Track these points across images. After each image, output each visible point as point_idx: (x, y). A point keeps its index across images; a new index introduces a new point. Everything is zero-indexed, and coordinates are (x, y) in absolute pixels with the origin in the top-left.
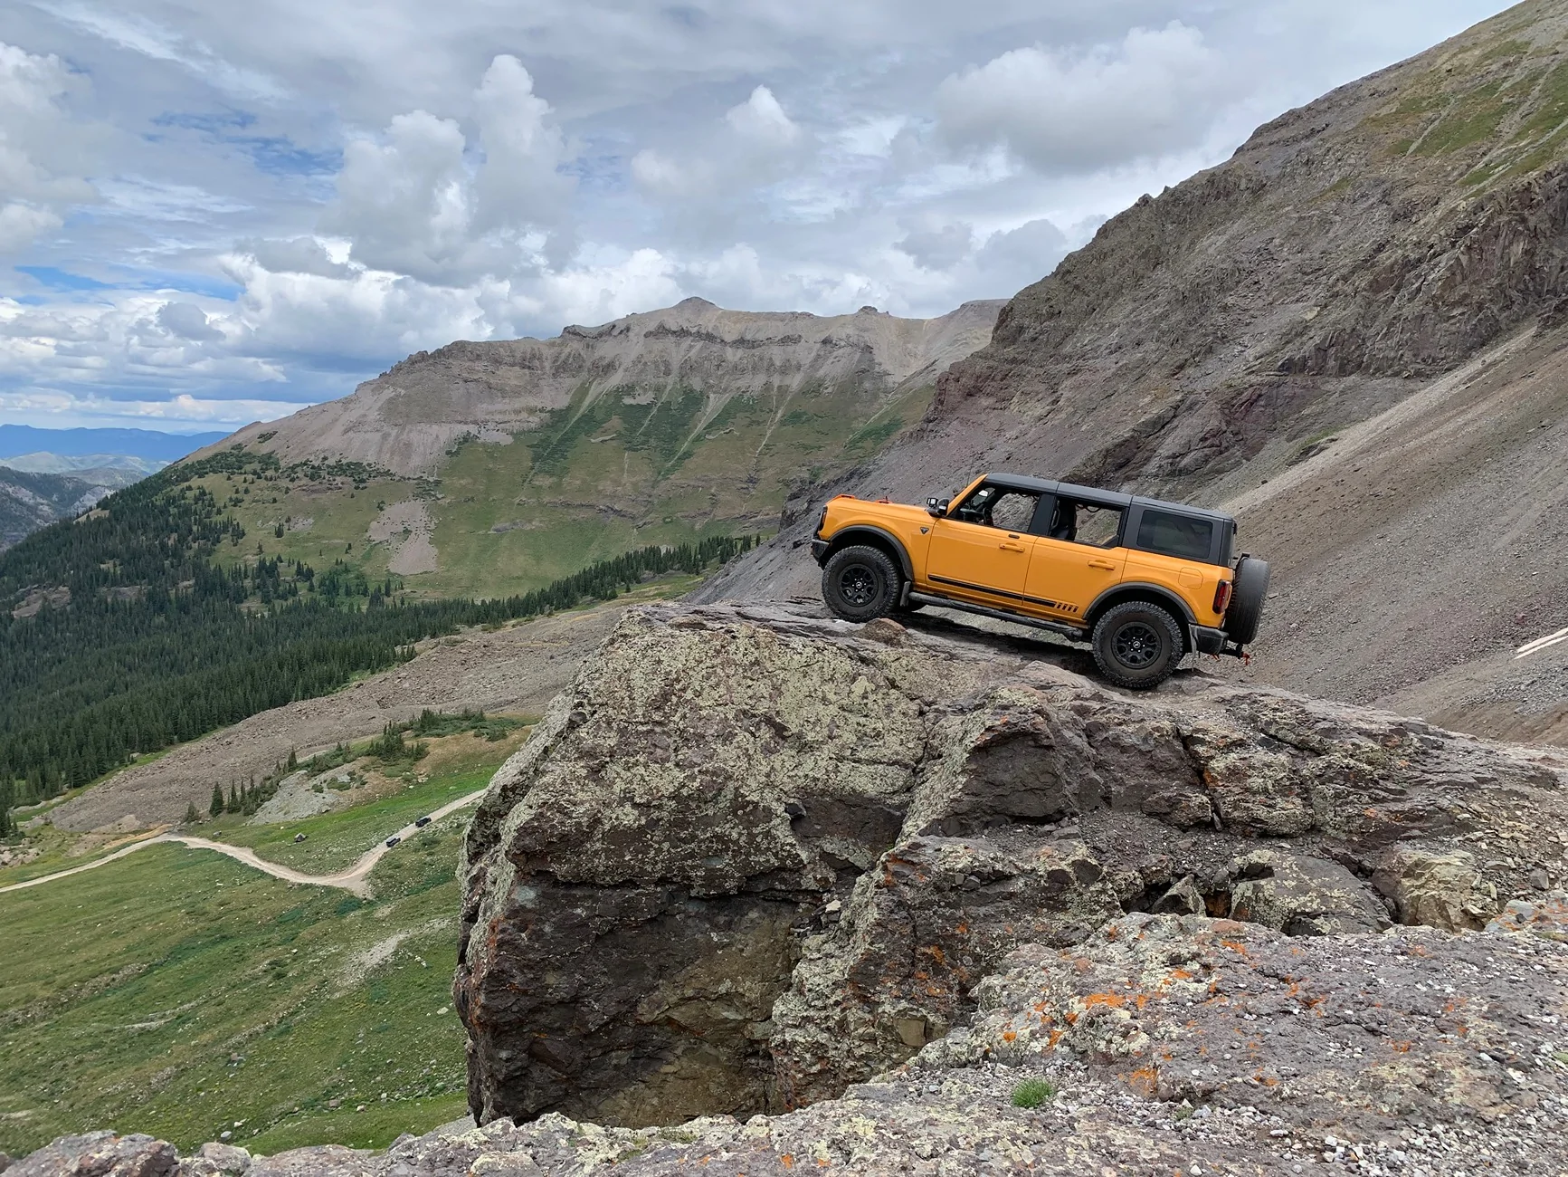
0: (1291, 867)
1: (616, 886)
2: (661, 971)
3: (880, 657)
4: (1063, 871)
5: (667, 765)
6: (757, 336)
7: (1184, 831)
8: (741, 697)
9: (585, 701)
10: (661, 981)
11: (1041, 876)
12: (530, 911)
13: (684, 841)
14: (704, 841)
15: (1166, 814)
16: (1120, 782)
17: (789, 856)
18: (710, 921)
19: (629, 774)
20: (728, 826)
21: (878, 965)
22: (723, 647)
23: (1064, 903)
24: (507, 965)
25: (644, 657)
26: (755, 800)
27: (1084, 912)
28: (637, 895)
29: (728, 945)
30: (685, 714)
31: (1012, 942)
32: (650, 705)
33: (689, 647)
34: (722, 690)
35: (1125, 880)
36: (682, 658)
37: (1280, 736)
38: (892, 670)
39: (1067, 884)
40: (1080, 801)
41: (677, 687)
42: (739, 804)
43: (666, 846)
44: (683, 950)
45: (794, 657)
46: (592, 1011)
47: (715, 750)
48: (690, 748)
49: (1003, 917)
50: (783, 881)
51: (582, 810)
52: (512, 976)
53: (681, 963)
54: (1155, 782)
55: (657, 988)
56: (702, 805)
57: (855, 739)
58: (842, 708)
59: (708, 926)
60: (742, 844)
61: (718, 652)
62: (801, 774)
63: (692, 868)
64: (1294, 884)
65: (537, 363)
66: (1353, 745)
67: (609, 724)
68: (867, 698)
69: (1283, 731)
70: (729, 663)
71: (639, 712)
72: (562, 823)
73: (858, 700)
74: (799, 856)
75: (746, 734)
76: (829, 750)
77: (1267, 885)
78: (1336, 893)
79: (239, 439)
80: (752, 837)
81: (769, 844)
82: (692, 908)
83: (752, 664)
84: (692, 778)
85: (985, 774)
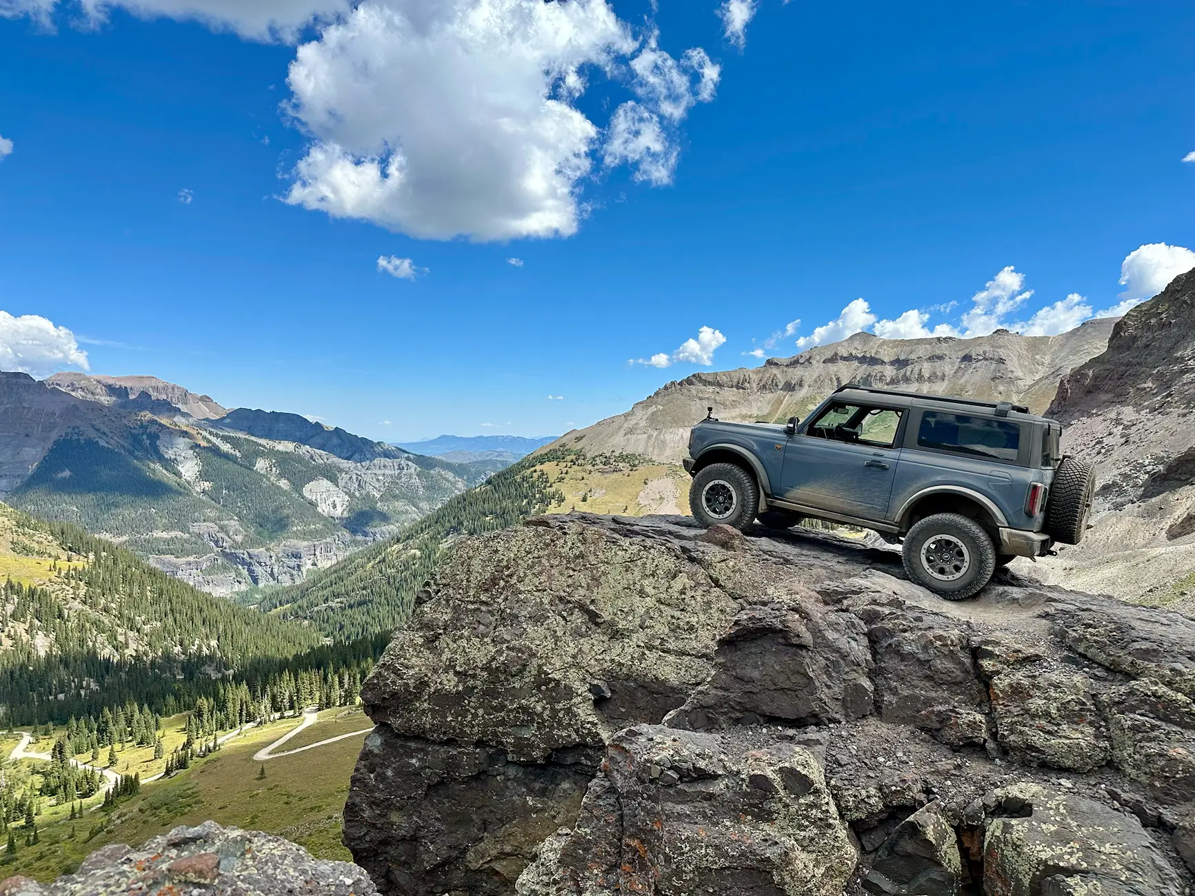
0: (1057, 808)
1: (442, 743)
2: (485, 826)
3: (707, 558)
4: (765, 778)
5: (485, 640)
6: (910, 357)
7: (955, 751)
8: (560, 583)
9: (432, 582)
10: (486, 834)
11: (743, 780)
12: (376, 755)
13: (496, 709)
14: (511, 711)
15: (938, 730)
16: (894, 691)
17: (588, 734)
18: (526, 785)
19: (455, 645)
20: (533, 699)
21: (586, 850)
22: (553, 541)
23: (770, 813)
24: (358, 800)
25: (486, 547)
26: (557, 678)
27: (792, 827)
28: (459, 753)
29: (542, 810)
30: (507, 596)
31: (702, 847)
32: (480, 587)
33: (523, 540)
34: (543, 578)
35: (855, 796)
36: (515, 549)
37: (1089, 655)
38: (717, 570)
39: (771, 792)
40: (845, 707)
41: (506, 573)
42: (543, 682)
43: (481, 712)
44: (502, 810)
45: (619, 553)
46: (428, 851)
47: (525, 629)
48: (505, 627)
49: (700, 818)
50: (588, 757)
51: (411, 672)
52: (363, 811)
53: (501, 820)
54: (933, 694)
55: (482, 839)
56: (509, 677)
57: (667, 630)
58: (659, 601)
59: (524, 790)
60: (546, 718)
61: (548, 545)
62: (608, 658)
63: (503, 734)
64: (1053, 829)
65: (747, 385)
66: (1172, 670)
67: (448, 601)
68: (685, 594)
69: (1092, 650)
70: (556, 555)
71: (471, 593)
72: (394, 682)
73: (676, 595)
74: (598, 735)
75: (557, 617)
76: (640, 638)
77: (1019, 826)
78: (1107, 848)
79: (564, 441)
80: (554, 712)
81: (570, 720)
82: (512, 771)
83: (577, 557)
84: (500, 652)
85: (734, 669)
